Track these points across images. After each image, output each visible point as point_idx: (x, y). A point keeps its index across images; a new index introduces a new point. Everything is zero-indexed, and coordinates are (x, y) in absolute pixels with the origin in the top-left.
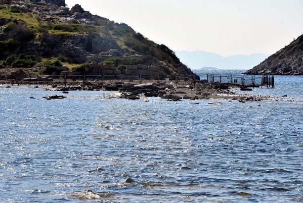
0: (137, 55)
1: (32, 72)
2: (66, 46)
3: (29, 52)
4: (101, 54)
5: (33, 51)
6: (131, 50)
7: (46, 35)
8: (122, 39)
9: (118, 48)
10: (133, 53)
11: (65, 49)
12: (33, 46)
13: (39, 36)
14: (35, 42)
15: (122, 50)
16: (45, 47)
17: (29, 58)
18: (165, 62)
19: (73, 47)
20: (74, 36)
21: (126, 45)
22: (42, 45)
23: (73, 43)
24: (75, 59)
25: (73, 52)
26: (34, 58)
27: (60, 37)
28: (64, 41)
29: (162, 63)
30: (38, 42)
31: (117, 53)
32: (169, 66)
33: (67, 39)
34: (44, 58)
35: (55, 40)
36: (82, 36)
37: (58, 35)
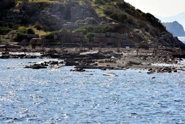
0: (114, 23)
1: (3, 40)
2: (44, 14)
3: (8, 20)
4: (78, 22)
5: (12, 18)
6: (108, 18)
7: (25, 4)
8: (102, 7)
9: (96, 16)
10: (111, 21)
11: (43, 17)
12: (12, 14)
13: (19, 4)
14: (15, 11)
15: (100, 18)
16: (24, 15)
17: (6, 26)
18: (142, 30)
19: (50, 15)
20: (52, 5)
21: (104, 13)
22: (21, 13)
23: (50, 11)
24: (52, 26)
25: (50, 20)
26: (12, 25)
27: (39, 6)
28: (42, 9)
29: (138, 32)
30: (17, 10)
31: (94, 21)
32: (145, 34)
33: (45, 7)
34: (21, 26)
35: (34, 8)
36: (61, 5)
37: (37, 4)
